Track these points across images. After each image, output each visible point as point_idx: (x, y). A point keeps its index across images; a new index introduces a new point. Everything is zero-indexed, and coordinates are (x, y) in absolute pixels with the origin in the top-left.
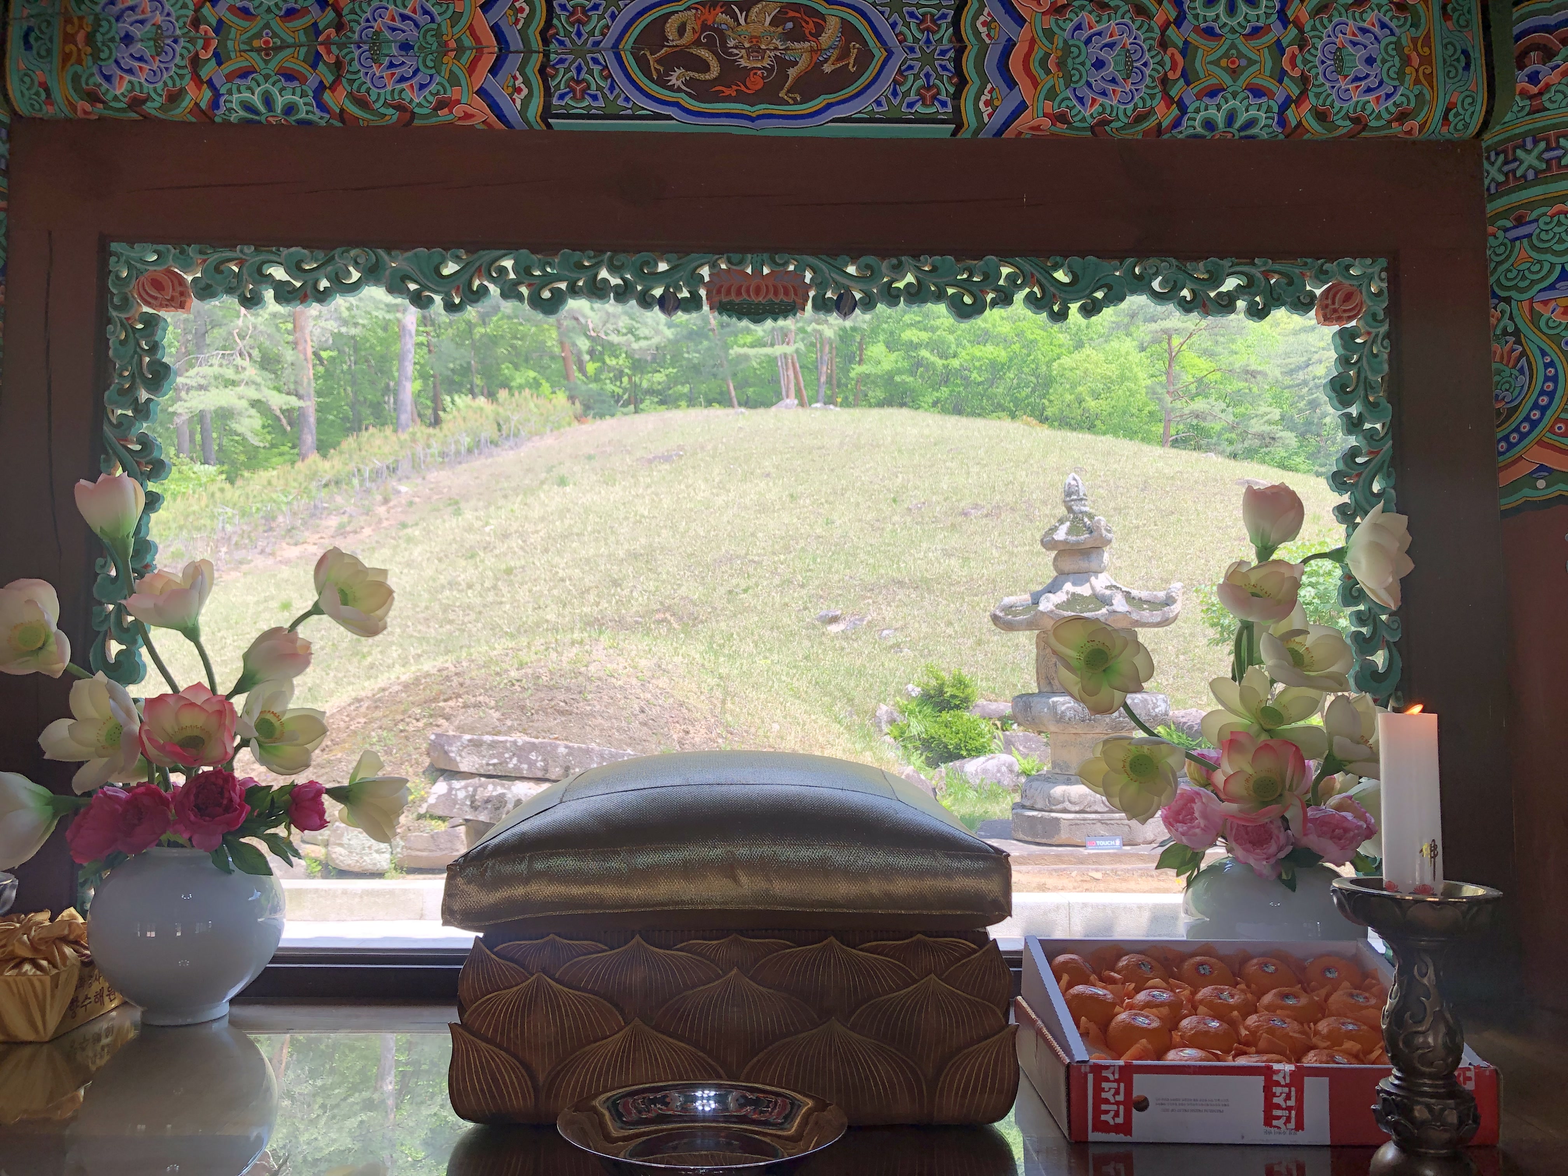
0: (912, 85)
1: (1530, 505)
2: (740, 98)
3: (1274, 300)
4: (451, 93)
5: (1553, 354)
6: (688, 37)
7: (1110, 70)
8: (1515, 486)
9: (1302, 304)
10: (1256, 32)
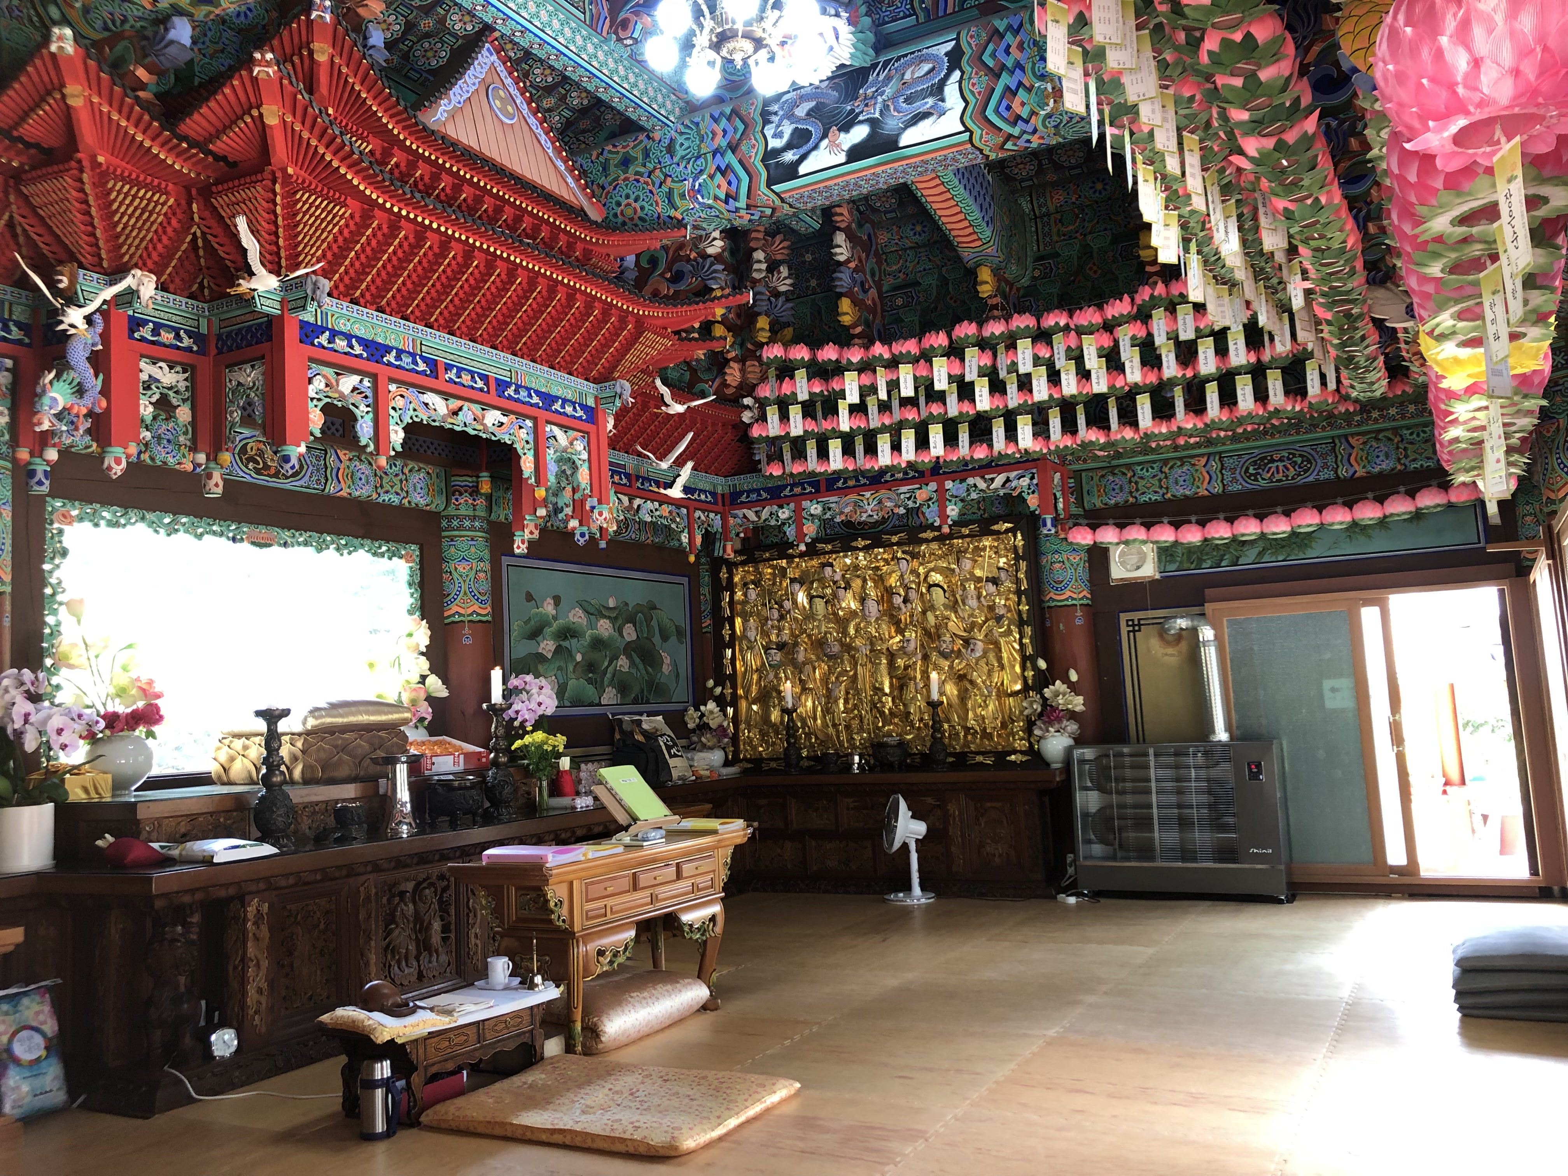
0: (314, 478)
1: (453, 622)
2: (268, 475)
3: (394, 555)
4: (184, 460)
5: (461, 580)
6: (254, 452)
7: (363, 481)
8: (449, 617)
9: (401, 557)
10: (397, 475)
